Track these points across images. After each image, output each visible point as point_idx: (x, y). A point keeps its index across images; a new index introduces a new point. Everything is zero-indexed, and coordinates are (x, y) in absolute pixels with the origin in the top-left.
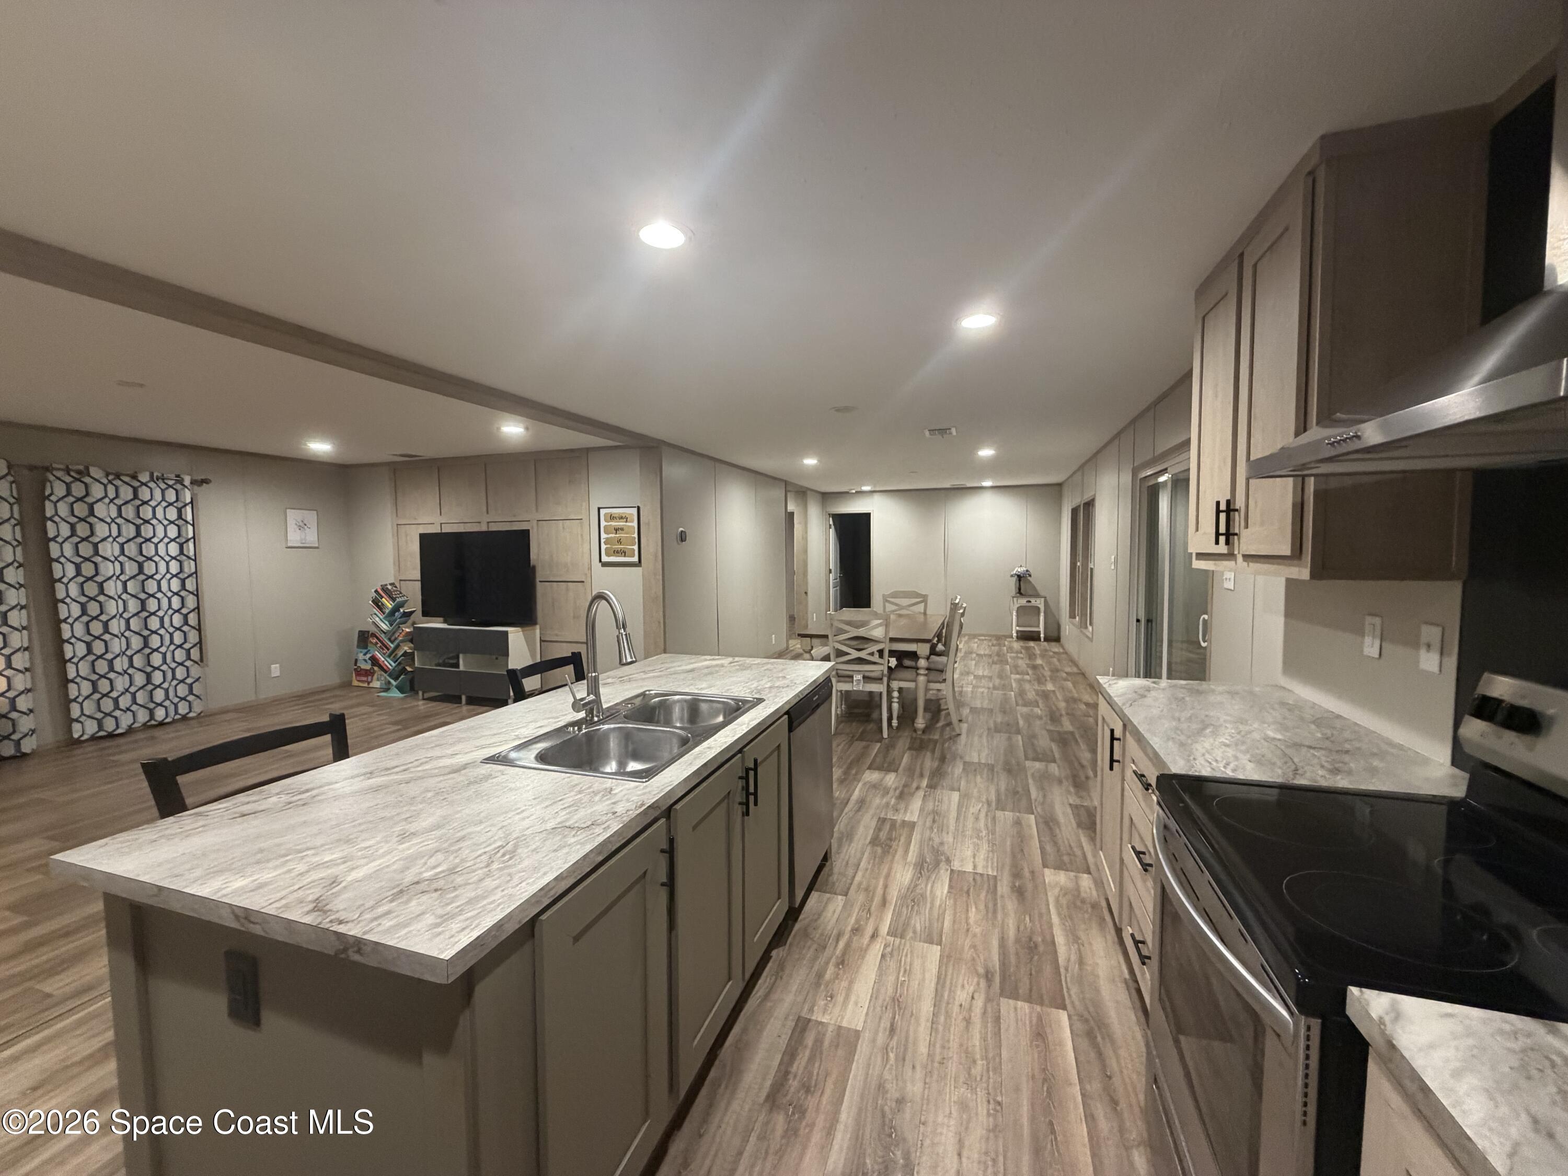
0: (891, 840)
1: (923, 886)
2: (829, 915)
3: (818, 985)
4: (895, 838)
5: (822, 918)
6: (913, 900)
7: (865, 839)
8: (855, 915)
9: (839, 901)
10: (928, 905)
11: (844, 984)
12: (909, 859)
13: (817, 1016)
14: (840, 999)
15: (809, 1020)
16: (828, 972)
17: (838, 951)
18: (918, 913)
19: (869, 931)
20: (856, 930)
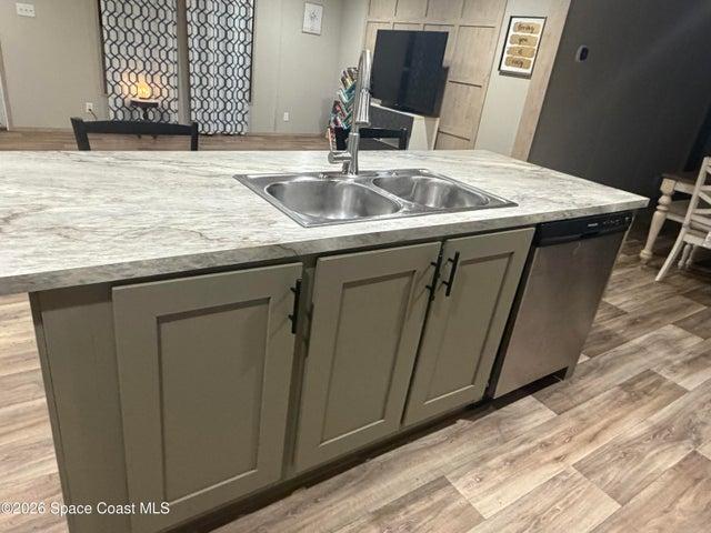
0: (645, 393)
1: (647, 448)
2: (531, 420)
3: (477, 464)
4: (650, 395)
5: (521, 420)
6: (625, 454)
7: (618, 380)
8: (554, 433)
9: (549, 414)
10: (639, 467)
11: (500, 478)
12: (652, 418)
13: (459, 485)
14: (488, 486)
15: (449, 484)
16: (494, 461)
17: (515, 452)
18: (622, 466)
19: (559, 452)
20: (545, 445)
